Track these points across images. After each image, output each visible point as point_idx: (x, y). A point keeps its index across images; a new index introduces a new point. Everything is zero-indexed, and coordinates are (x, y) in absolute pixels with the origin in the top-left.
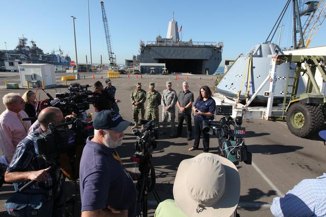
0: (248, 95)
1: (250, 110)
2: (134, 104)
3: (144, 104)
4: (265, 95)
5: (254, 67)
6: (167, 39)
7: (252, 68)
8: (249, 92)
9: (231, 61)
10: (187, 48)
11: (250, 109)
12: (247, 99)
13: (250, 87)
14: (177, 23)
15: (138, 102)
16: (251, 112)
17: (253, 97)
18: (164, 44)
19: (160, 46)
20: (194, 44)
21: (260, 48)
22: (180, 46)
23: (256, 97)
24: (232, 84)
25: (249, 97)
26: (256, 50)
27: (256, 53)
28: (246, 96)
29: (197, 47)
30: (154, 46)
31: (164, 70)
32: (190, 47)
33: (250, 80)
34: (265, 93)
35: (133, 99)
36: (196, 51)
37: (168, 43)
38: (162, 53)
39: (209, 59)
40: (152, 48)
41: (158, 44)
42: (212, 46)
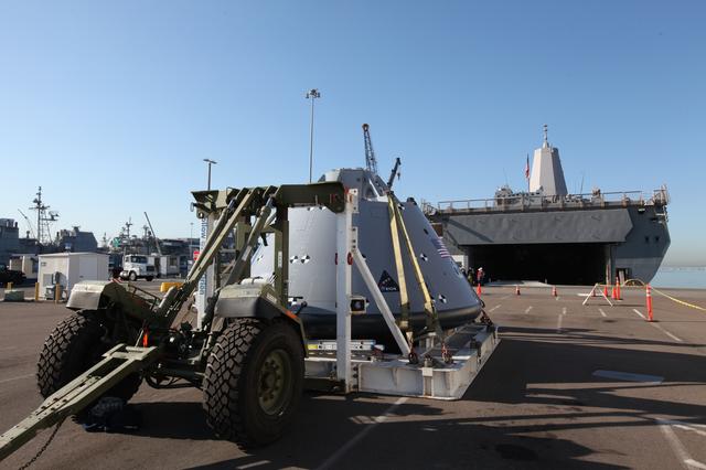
14: (556, 151)
18: (519, 205)
20: (608, 199)
32: (600, 208)
37: (527, 202)
38: (478, 229)
39: (623, 240)
40: (451, 217)
41: (502, 207)
42: (629, 202)
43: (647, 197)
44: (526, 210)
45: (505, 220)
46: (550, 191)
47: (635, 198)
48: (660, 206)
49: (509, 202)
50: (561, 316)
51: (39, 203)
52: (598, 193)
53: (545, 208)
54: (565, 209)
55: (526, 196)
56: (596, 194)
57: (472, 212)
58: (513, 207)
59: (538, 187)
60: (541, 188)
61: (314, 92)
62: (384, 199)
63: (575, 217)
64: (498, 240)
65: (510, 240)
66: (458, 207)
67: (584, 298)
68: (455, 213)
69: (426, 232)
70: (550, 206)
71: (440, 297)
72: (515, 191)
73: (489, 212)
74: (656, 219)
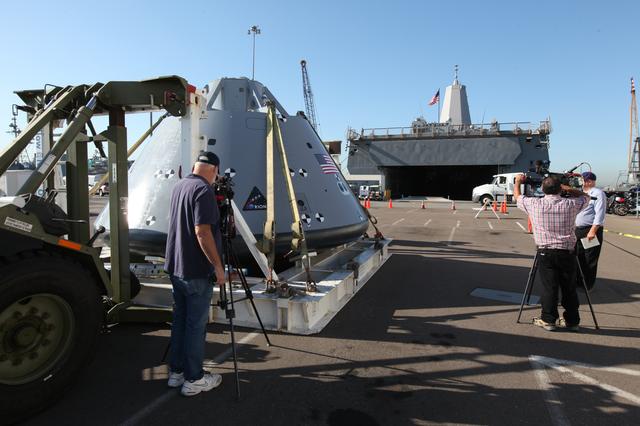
14: (464, 88)
18: (431, 133)
36: (477, 147)
38: (395, 153)
39: (513, 163)
40: (373, 143)
41: (416, 135)
42: (520, 131)
43: (535, 128)
44: (436, 137)
45: (418, 146)
46: (458, 121)
47: (524, 128)
48: (544, 135)
49: (423, 131)
50: (454, 229)
51: (15, 127)
53: (452, 136)
54: (468, 136)
55: (437, 126)
56: (494, 125)
57: (391, 138)
58: (426, 134)
59: (448, 119)
60: (450, 120)
61: (254, 28)
62: (264, 110)
63: (476, 144)
64: (411, 162)
65: (422, 162)
66: (378, 133)
67: (477, 212)
68: (376, 139)
69: (310, 146)
70: (456, 134)
71: (317, 216)
72: (429, 121)
73: (405, 138)
74: (540, 146)
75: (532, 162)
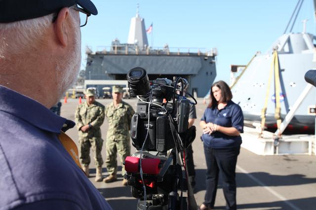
0: (280, 114)
1: (286, 140)
2: (80, 129)
3: (102, 127)
4: (311, 112)
5: (283, 70)
6: (128, 45)
7: (280, 71)
8: (280, 109)
9: (239, 66)
10: (162, 57)
11: (286, 138)
12: (279, 122)
13: (281, 102)
14: (143, 20)
15: (89, 124)
16: (289, 143)
17: (288, 119)
18: (126, 52)
19: (119, 54)
21: (289, 41)
22: (150, 55)
23: (294, 119)
24: (249, 99)
25: (282, 119)
26: (282, 44)
27: (283, 49)
28: (277, 116)
29: (177, 55)
30: (108, 54)
31: (125, 91)
32: (167, 55)
33: (279, 91)
34: (311, 109)
35: (80, 119)
36: (176, 62)
37: (130, 50)
38: (122, 65)
39: (197, 73)
41: (116, 51)
44: (129, 54)
45: (122, 59)
46: (141, 44)
47: (203, 52)
48: (213, 57)
49: (119, 48)
52: (167, 47)
53: (141, 54)
55: (129, 46)
56: (166, 47)
58: (122, 52)
74: (211, 63)
75: (207, 73)
